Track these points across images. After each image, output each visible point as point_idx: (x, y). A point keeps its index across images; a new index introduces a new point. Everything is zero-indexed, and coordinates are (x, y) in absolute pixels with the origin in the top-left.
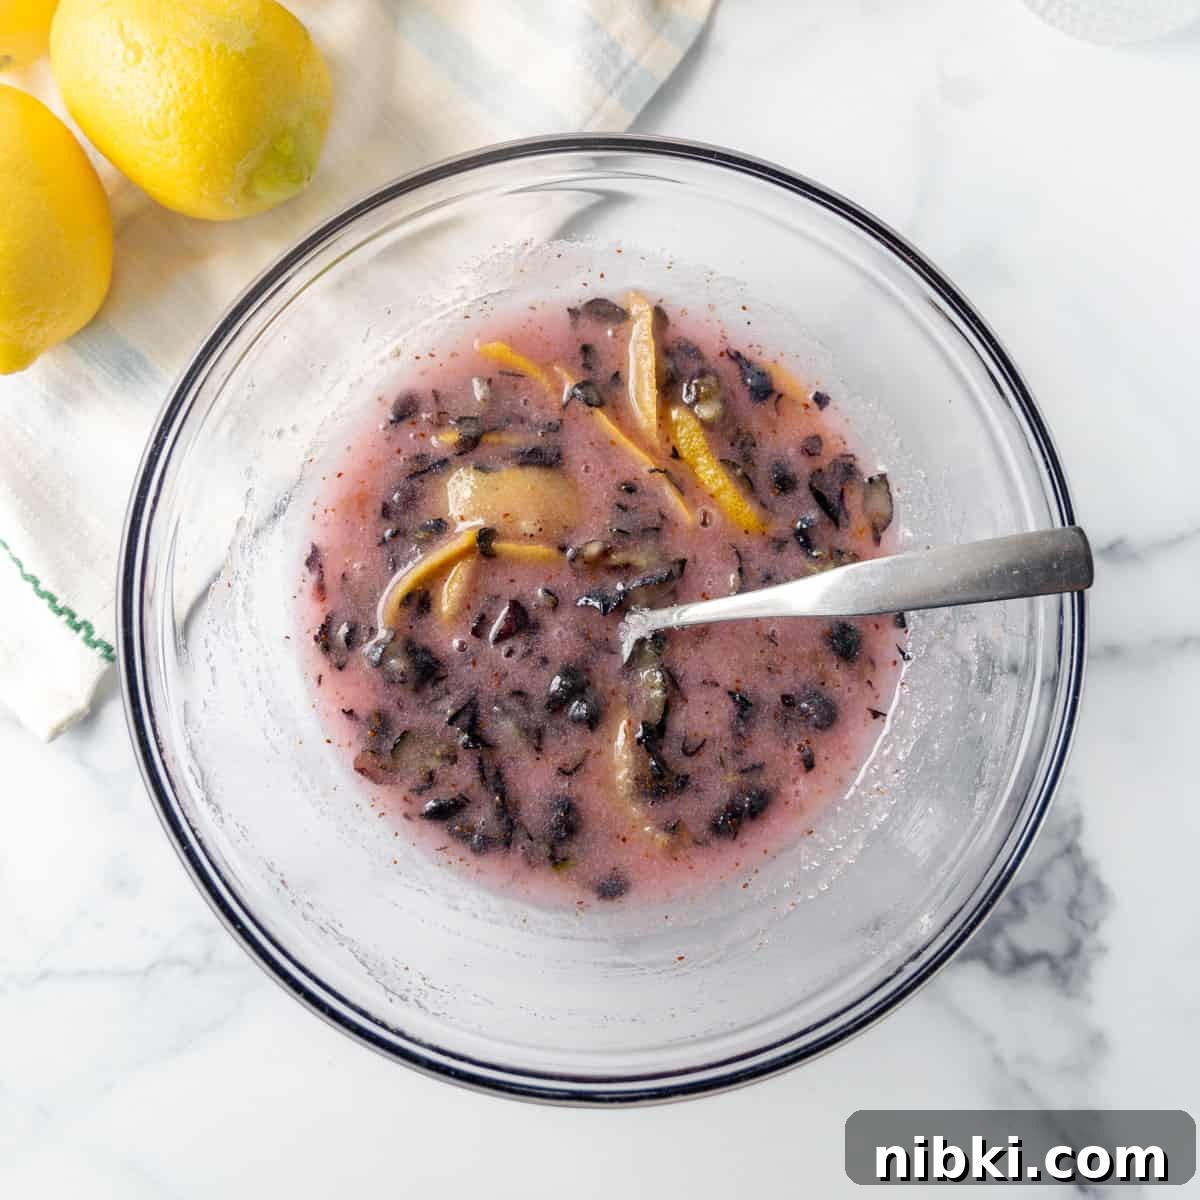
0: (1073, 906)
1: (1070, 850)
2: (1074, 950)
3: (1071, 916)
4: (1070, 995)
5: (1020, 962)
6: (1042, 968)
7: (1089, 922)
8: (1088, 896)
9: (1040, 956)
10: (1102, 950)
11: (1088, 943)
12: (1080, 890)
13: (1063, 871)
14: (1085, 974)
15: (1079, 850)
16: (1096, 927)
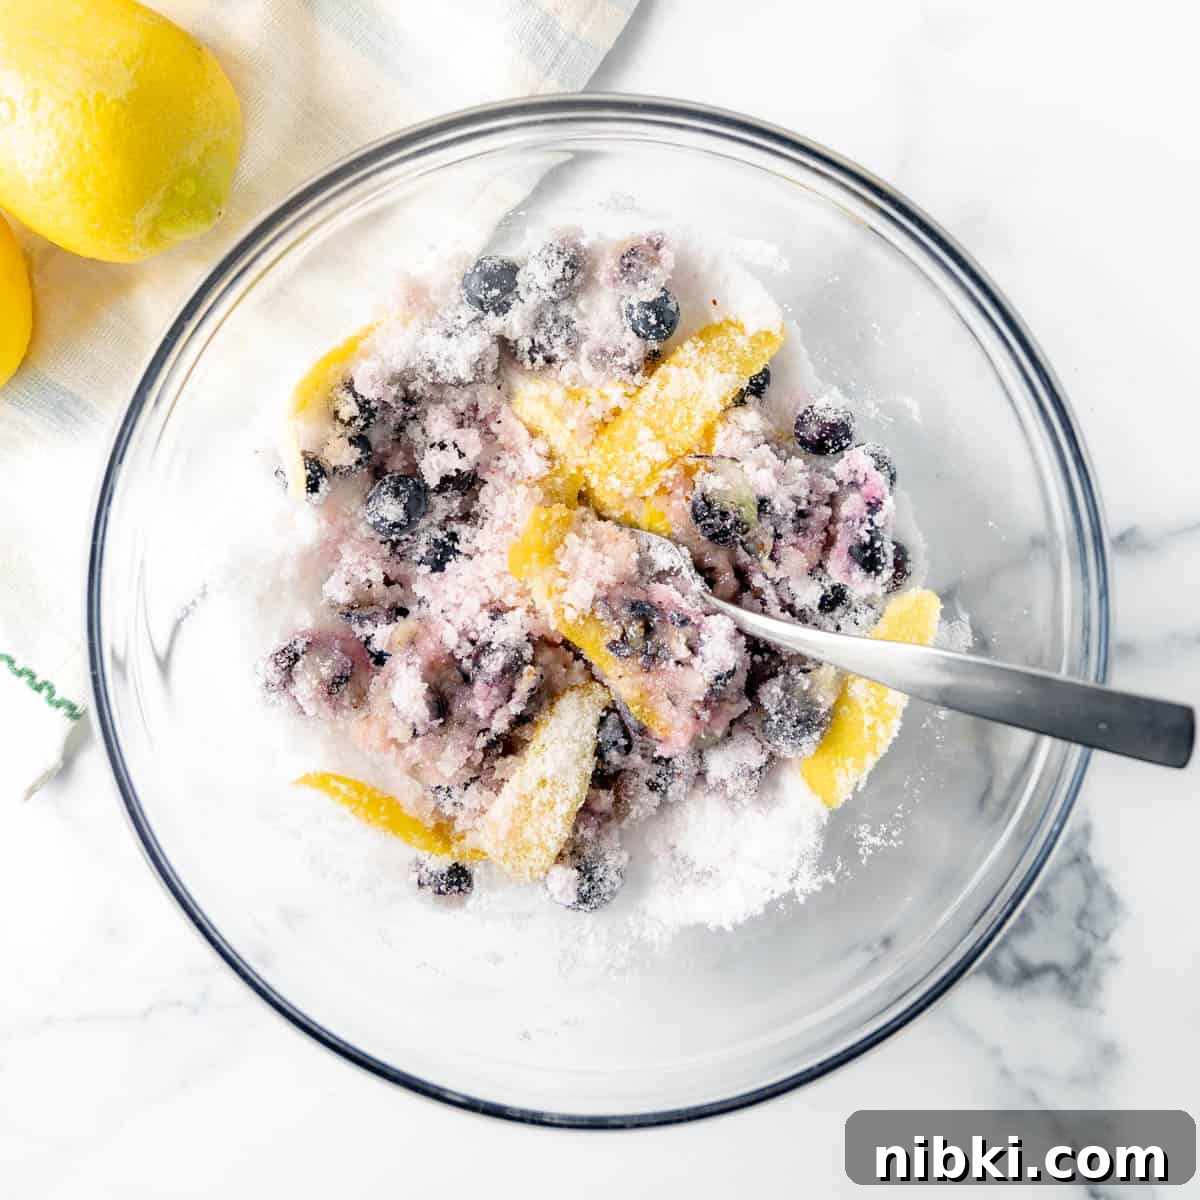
0: (1083, 916)
1: (1079, 859)
2: (1084, 960)
3: (1080, 926)
4: (1081, 1006)
5: (1027, 974)
6: (1051, 979)
7: (1100, 933)
8: (1099, 905)
9: (1047, 968)
10: (1113, 960)
11: (1099, 953)
12: (1089, 899)
13: (1072, 879)
14: (1096, 984)
15: (1089, 859)
16: (1106, 938)
